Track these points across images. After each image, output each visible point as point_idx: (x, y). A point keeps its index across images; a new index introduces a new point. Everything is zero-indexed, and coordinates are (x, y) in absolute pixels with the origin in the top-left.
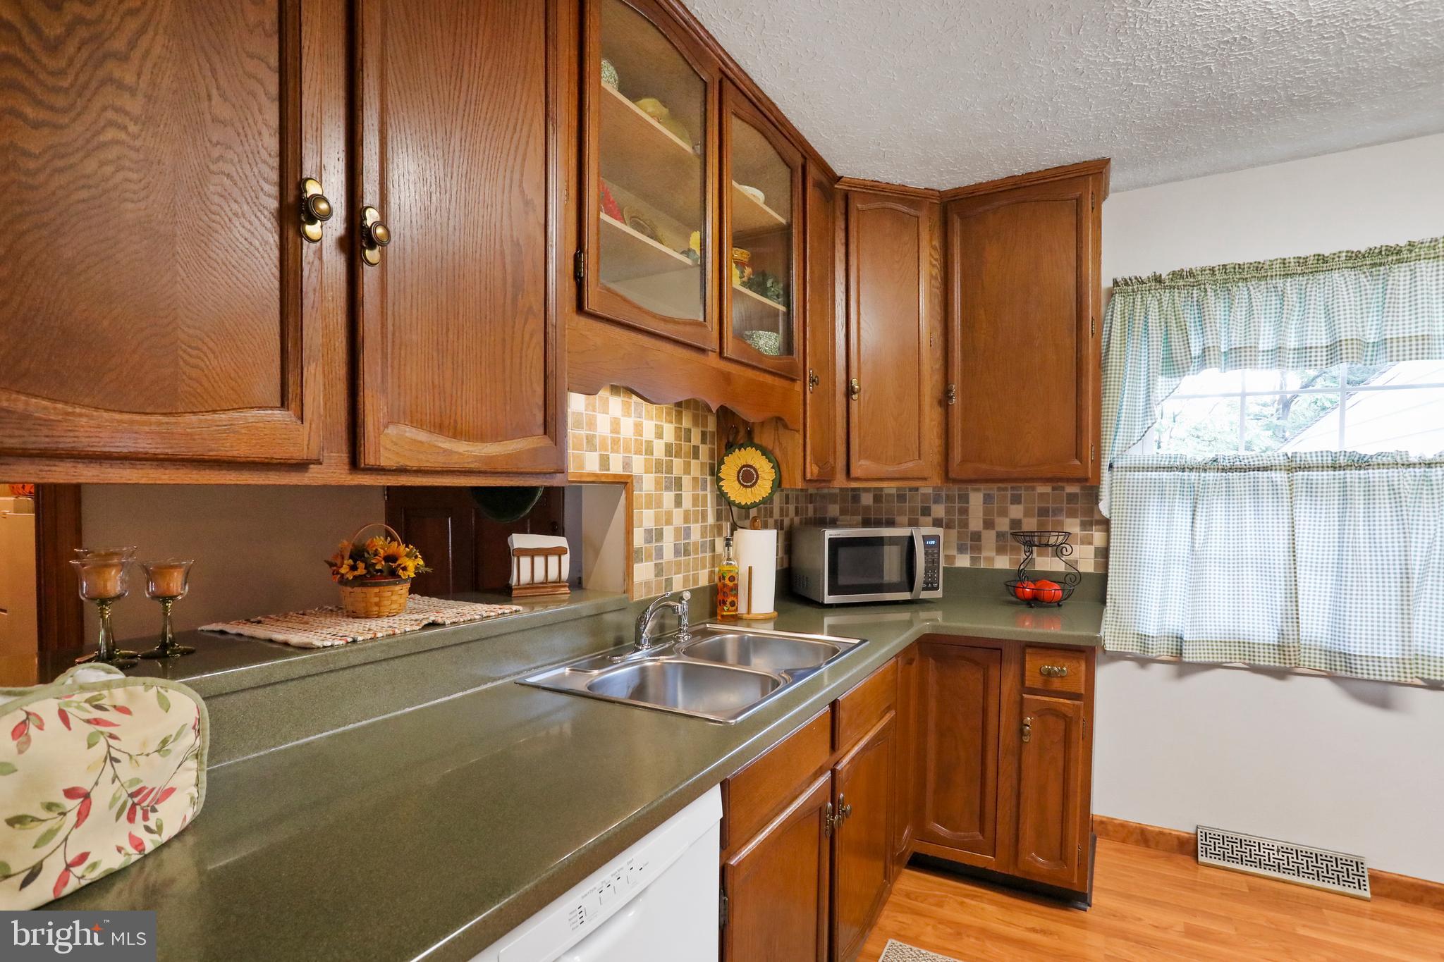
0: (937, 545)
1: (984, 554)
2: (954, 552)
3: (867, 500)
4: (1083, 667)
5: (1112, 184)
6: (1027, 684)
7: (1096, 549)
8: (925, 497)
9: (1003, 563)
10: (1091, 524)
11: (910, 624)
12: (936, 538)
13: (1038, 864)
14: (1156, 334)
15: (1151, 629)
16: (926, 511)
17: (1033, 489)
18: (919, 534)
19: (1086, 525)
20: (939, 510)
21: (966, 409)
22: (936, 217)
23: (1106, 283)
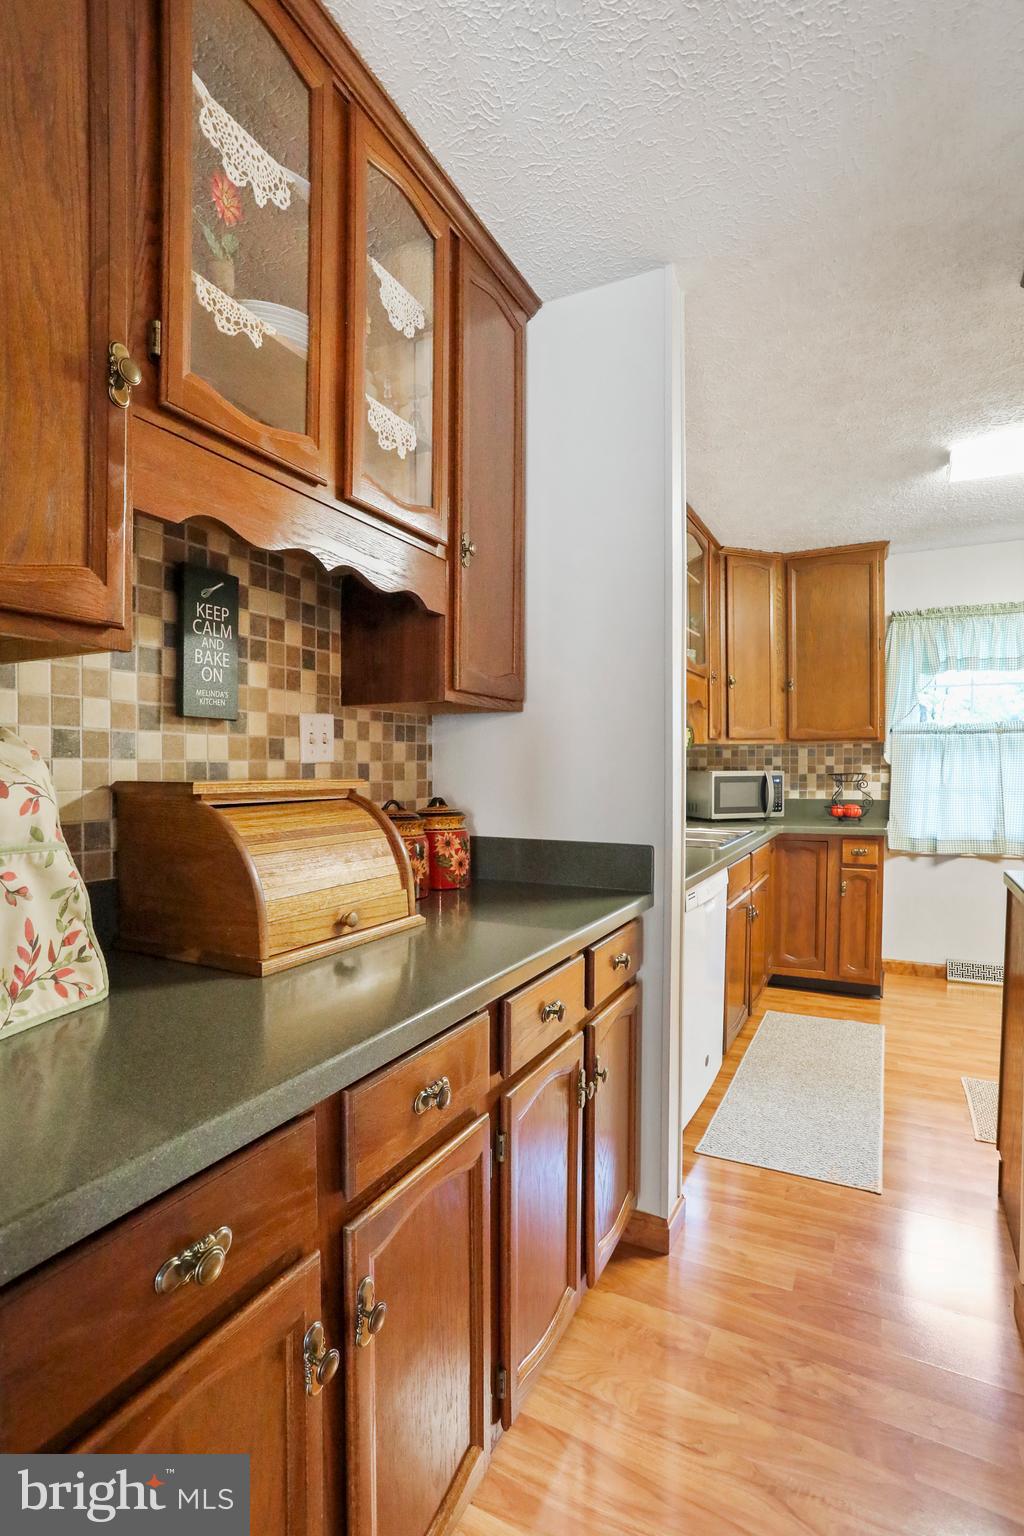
0: (781, 783)
1: (809, 790)
2: (788, 789)
3: (727, 754)
4: (877, 848)
5: (890, 551)
6: (844, 861)
7: (883, 784)
8: (768, 753)
9: (821, 795)
10: (879, 768)
11: (764, 832)
12: (780, 777)
13: (851, 971)
14: (919, 650)
15: (917, 834)
16: (769, 762)
17: (841, 745)
18: (770, 773)
19: (875, 769)
20: (777, 761)
21: (800, 694)
22: (780, 570)
23: (888, 613)
